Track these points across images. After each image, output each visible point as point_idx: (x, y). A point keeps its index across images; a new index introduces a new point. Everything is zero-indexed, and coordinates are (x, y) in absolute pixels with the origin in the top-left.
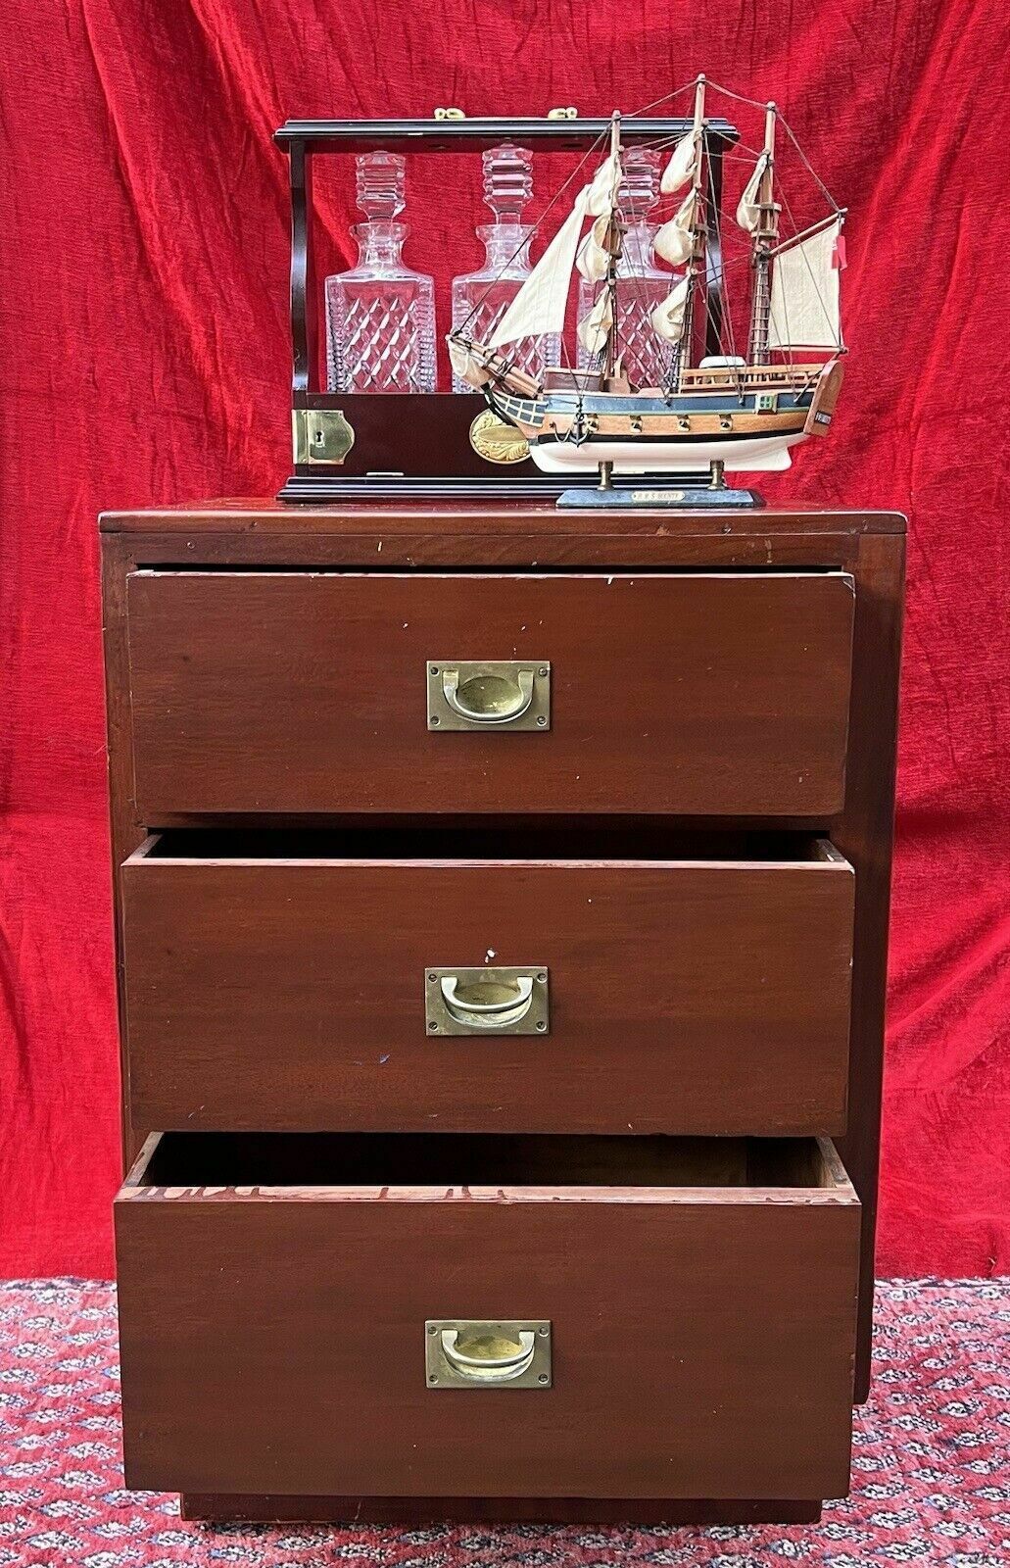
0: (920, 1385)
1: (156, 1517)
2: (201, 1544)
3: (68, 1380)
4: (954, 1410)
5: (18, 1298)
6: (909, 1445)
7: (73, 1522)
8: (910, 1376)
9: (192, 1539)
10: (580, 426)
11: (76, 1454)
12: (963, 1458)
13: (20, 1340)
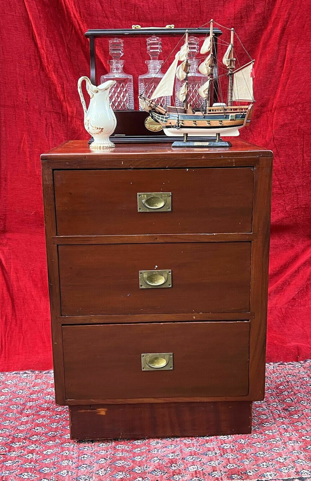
0: (278, 394)
1: (63, 439)
2: (76, 446)
3: (33, 401)
4: (288, 400)
5: (16, 377)
6: (275, 411)
7: (39, 442)
8: (275, 391)
9: (73, 445)
10: (178, 124)
11: (38, 422)
12: (291, 414)
13: (18, 389)
